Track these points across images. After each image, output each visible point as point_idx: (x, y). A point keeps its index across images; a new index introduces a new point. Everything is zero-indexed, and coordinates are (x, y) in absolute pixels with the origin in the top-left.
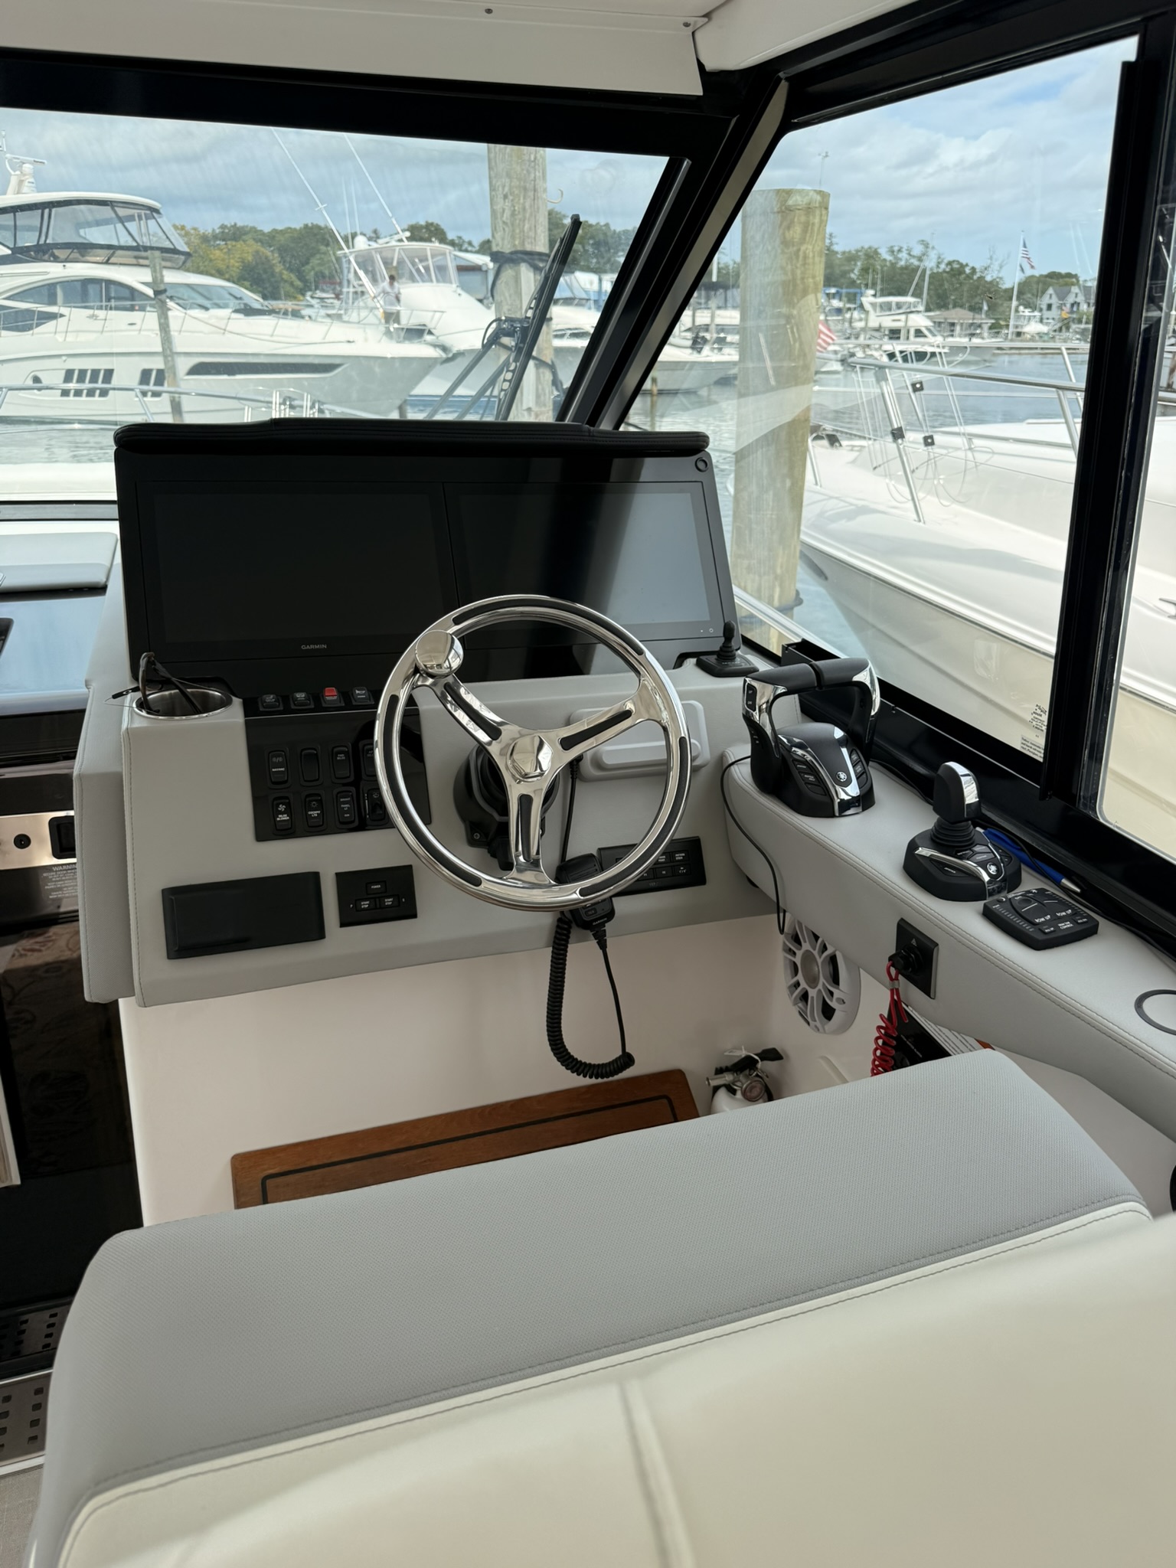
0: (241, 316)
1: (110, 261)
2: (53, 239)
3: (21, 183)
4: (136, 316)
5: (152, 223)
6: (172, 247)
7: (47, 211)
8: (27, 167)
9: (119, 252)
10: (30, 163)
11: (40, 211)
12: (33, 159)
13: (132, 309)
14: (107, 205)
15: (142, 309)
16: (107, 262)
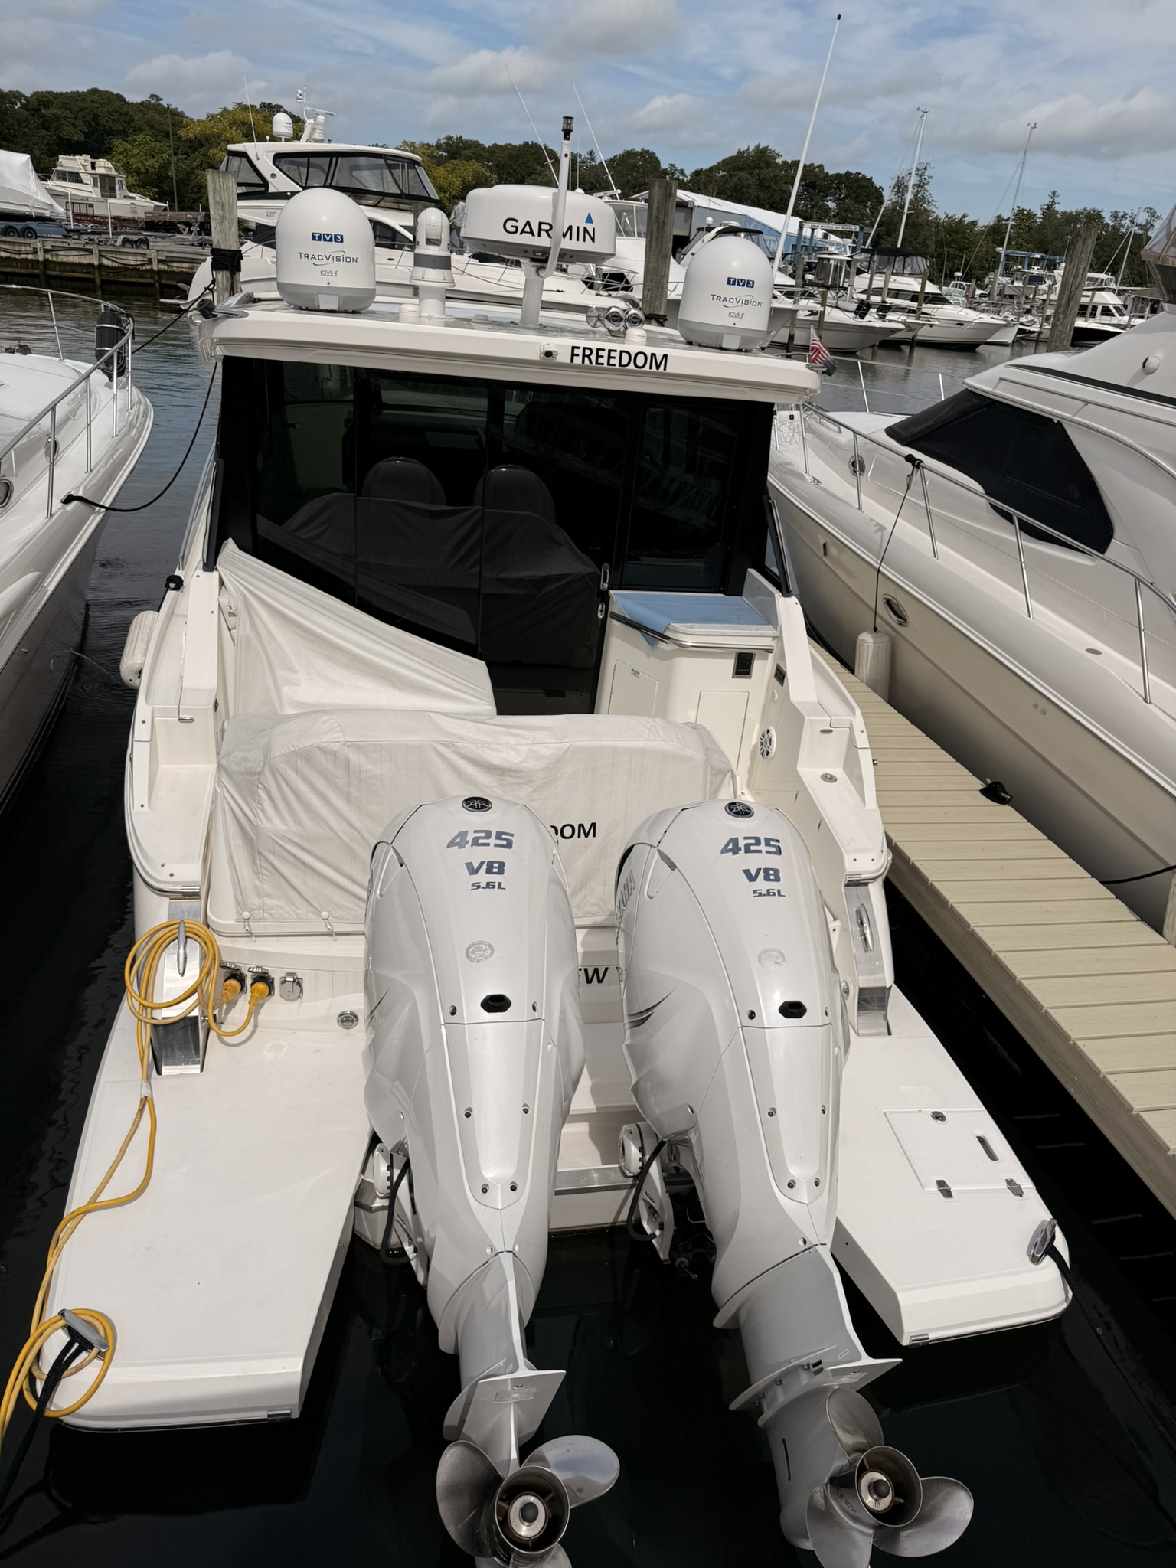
0: (476, 261)
1: (379, 205)
2: (337, 183)
3: (313, 130)
4: (395, 253)
5: (412, 172)
6: (427, 195)
7: (334, 159)
8: (321, 118)
9: (387, 198)
10: (323, 114)
11: (329, 158)
12: (325, 112)
13: (392, 247)
14: (382, 158)
15: (401, 248)
16: (376, 206)
